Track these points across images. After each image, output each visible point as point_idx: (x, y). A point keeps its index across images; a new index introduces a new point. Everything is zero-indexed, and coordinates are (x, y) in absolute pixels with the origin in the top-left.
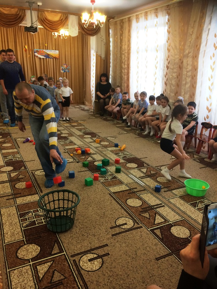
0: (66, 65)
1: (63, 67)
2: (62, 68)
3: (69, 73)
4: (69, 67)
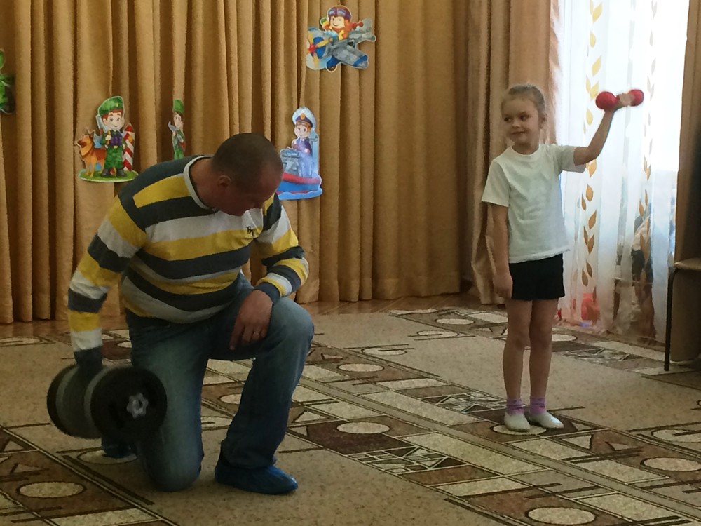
0: (347, 17)
1: (319, 34)
2: (317, 40)
3: (360, 71)
4: (364, 33)
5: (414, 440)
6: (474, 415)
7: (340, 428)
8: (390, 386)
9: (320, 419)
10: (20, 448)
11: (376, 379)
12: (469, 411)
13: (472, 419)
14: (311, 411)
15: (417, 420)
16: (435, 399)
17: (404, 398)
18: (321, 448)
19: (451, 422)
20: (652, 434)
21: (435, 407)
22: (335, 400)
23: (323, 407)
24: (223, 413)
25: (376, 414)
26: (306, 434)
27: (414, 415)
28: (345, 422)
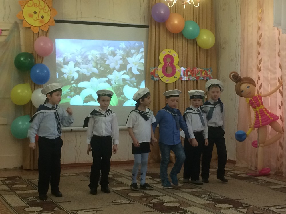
5: (188, 209)
6: (210, 201)
7: (164, 204)
8: (184, 191)
9: (158, 201)
10: (59, 209)
11: (181, 189)
12: (208, 199)
13: (209, 202)
14: (156, 199)
15: (190, 202)
16: (198, 195)
17: (188, 195)
18: (156, 211)
19: (202, 203)
20: (269, 208)
21: (198, 198)
22: (165, 195)
23: (160, 198)
24: (127, 199)
25: (177, 200)
26: (152, 206)
27: (190, 200)
28: (167, 203)
